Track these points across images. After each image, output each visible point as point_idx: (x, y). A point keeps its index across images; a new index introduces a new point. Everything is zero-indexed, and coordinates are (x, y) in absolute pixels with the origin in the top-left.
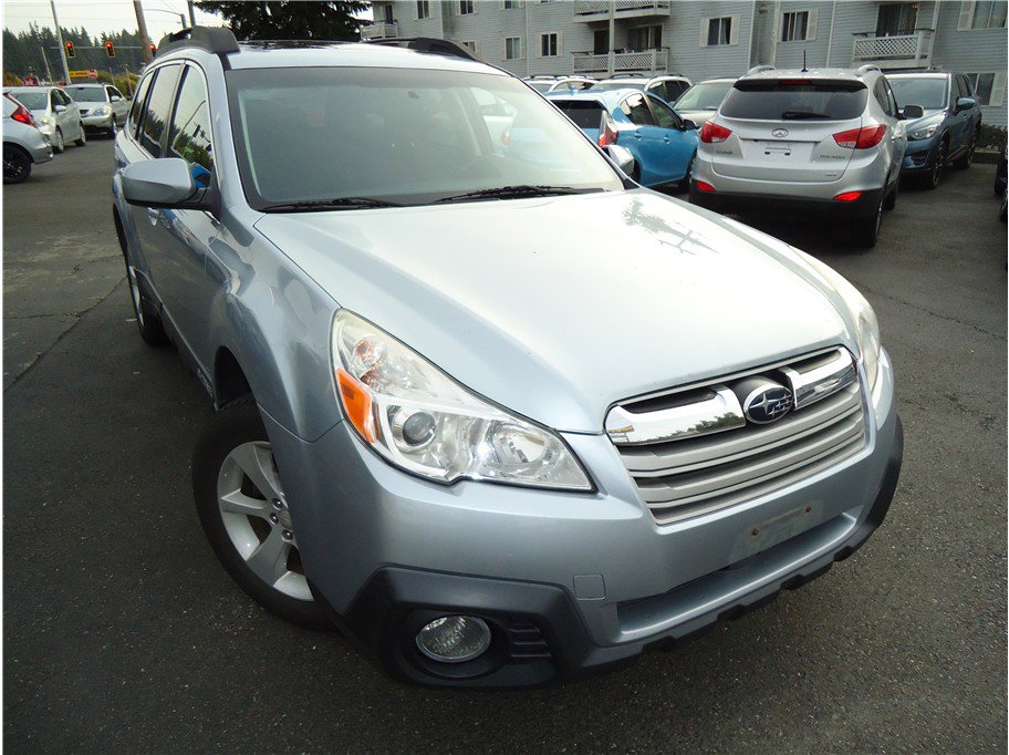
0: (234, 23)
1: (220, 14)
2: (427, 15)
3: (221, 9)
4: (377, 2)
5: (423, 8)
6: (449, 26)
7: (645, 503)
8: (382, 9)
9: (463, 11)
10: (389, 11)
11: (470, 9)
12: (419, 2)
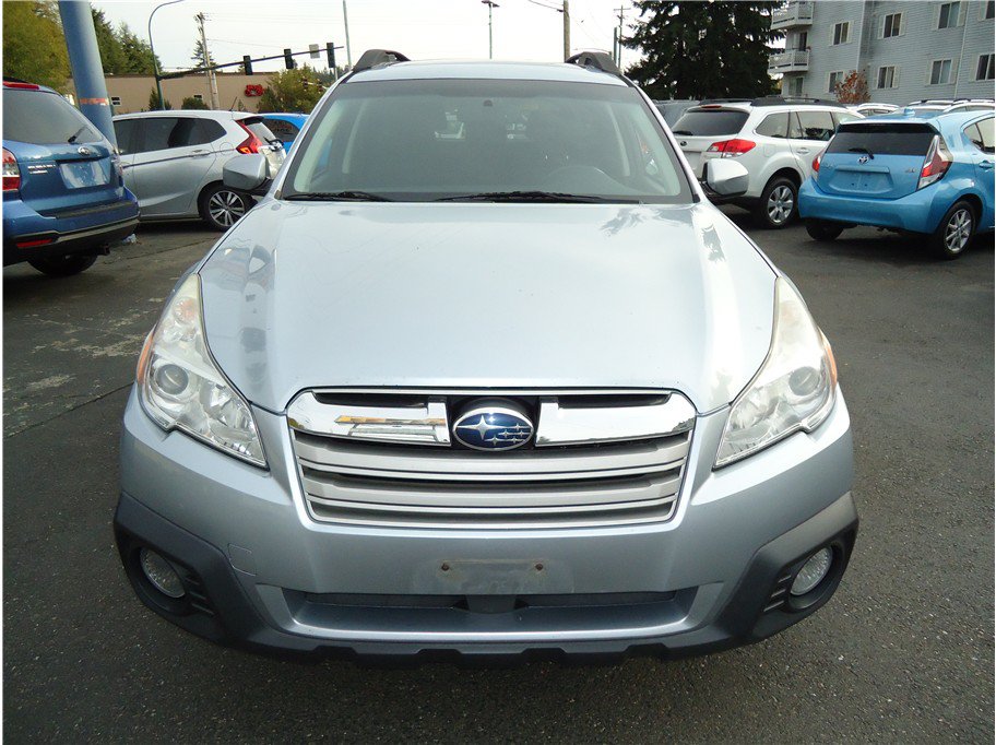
0: (651, 57)
1: (640, 49)
2: (844, 39)
3: (642, 45)
4: (792, 29)
5: (841, 32)
6: (868, 50)
7: (306, 494)
8: (796, 37)
9: (887, 34)
10: (804, 38)
11: (896, 32)
12: (838, 27)
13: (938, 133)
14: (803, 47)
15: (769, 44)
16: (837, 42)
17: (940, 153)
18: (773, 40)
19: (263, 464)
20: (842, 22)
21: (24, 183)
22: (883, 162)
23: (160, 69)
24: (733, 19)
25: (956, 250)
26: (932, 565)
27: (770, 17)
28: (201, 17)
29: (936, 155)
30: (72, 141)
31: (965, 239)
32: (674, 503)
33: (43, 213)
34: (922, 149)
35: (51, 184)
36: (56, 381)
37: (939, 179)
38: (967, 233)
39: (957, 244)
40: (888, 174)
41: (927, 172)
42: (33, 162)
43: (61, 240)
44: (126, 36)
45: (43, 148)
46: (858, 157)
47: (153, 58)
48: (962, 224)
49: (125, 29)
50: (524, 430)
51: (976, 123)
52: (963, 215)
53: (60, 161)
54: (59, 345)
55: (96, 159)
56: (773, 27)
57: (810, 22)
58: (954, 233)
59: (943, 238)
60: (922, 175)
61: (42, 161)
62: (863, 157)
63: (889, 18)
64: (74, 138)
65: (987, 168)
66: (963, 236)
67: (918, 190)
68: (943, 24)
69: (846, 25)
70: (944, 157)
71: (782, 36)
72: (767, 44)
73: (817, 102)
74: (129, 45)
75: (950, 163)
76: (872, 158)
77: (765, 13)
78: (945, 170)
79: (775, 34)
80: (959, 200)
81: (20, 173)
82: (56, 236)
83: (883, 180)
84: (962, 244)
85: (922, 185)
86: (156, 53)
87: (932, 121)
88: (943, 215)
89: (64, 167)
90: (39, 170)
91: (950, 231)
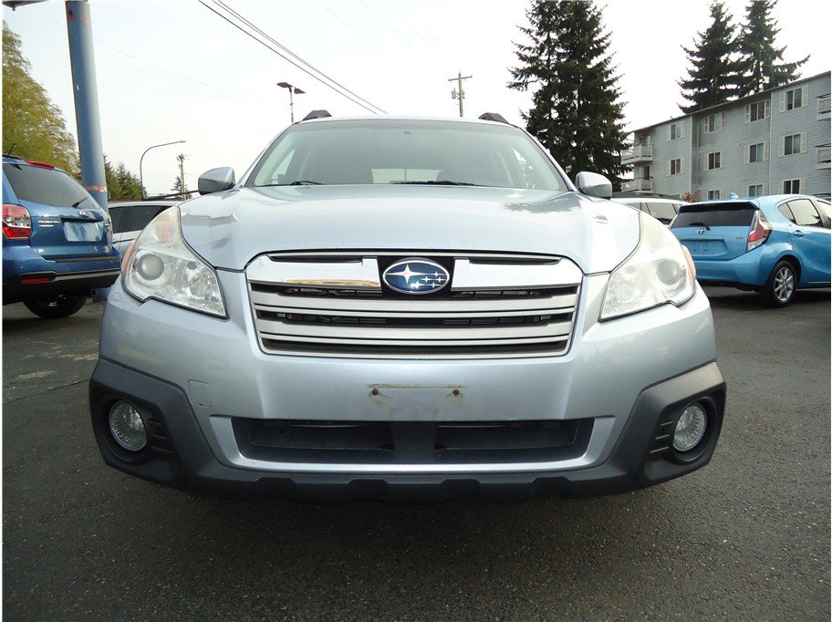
2: (678, 171)
4: (638, 164)
5: (675, 167)
6: (697, 178)
7: (258, 332)
8: (641, 170)
9: (711, 167)
10: (647, 170)
11: (718, 166)
12: (673, 162)
13: (758, 209)
14: (647, 177)
15: (621, 176)
16: (673, 173)
17: (761, 223)
18: (623, 173)
19: (224, 315)
20: (675, 159)
21: (34, 233)
22: (717, 232)
23: (146, 193)
24: (592, 159)
25: (784, 299)
26: (795, 482)
27: (619, 157)
28: (181, 158)
29: (759, 224)
30: (76, 206)
31: (790, 292)
32: (569, 341)
33: (47, 257)
34: (747, 221)
35: (54, 236)
36: (42, 374)
37: (764, 243)
38: (791, 286)
39: (784, 295)
40: (722, 241)
41: (752, 239)
42: (43, 218)
43: (57, 279)
44: (122, 173)
45: (54, 208)
46: (697, 229)
47: (141, 188)
48: (786, 279)
49: (122, 167)
50: (442, 277)
51: (786, 203)
52: (786, 272)
53: (64, 220)
54: (46, 354)
55: (93, 221)
56: (622, 163)
57: (650, 159)
58: (781, 286)
59: (773, 291)
60: (749, 241)
61: (50, 218)
62: (701, 229)
63: (711, 156)
64: (78, 204)
65: (801, 236)
66: (788, 289)
67: (747, 252)
68: (753, 160)
69: (679, 161)
70: (765, 226)
71: (630, 170)
72: (619, 176)
73: (661, 196)
74: (123, 179)
75: (771, 231)
76: (708, 229)
77: (615, 154)
78: (767, 236)
79: (624, 169)
80: (781, 260)
81: (32, 226)
82: (53, 276)
83: (719, 246)
84: (788, 296)
85: (750, 247)
86: (144, 185)
87: (754, 201)
88: (770, 271)
89: (67, 225)
90: (46, 225)
91: (777, 284)
